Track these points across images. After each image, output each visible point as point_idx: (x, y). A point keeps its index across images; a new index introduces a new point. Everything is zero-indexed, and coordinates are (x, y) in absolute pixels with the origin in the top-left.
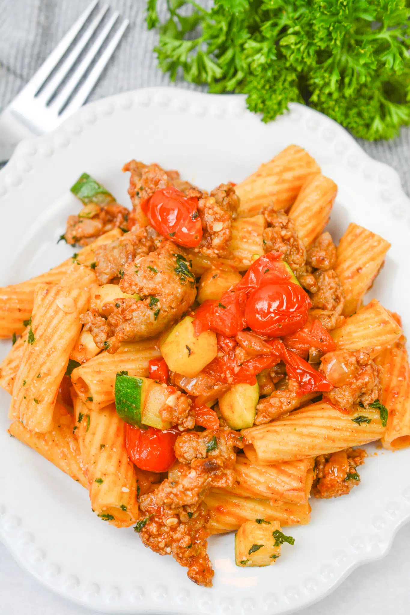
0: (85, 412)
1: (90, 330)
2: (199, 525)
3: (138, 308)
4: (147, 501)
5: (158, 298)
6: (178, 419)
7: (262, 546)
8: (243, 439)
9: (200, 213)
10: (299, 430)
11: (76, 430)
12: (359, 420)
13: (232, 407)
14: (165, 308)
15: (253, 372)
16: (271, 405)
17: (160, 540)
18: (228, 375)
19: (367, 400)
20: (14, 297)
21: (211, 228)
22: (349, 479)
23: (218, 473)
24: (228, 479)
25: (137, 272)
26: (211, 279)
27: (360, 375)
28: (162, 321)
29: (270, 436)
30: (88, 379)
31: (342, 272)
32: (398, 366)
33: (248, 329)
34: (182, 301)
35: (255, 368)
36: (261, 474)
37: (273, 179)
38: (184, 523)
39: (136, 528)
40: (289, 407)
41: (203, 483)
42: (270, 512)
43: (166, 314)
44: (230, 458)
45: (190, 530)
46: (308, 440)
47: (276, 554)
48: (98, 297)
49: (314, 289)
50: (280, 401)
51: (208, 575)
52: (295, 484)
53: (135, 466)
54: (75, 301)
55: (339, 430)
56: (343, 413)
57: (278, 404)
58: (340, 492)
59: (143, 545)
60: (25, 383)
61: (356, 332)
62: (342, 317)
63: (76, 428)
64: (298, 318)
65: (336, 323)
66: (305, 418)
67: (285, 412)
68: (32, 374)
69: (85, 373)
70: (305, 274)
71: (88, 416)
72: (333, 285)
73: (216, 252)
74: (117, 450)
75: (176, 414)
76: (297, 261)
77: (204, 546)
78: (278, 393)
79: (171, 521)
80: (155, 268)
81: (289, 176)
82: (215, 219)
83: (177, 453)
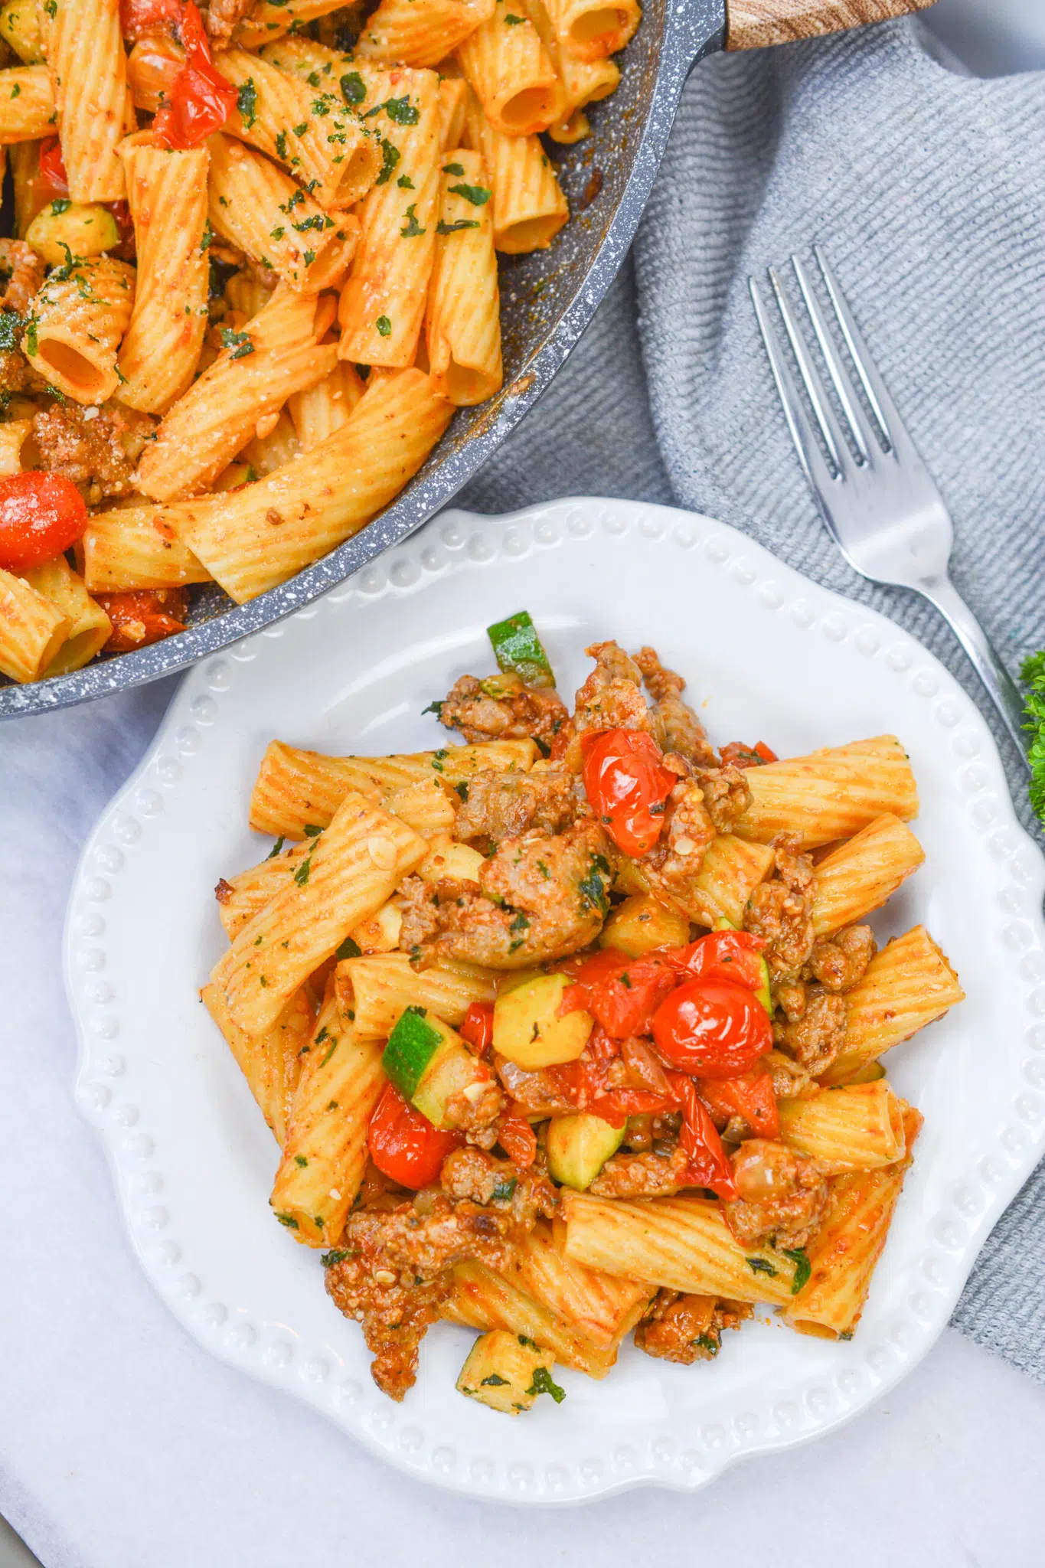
0: (333, 1030)
1: (405, 912)
2: (424, 1300)
3: (492, 922)
4: (362, 1225)
5: (530, 920)
6: (471, 1125)
7: (507, 1383)
8: (559, 1204)
9: (669, 805)
10: (652, 1235)
11: (306, 1055)
12: (758, 1265)
13: (565, 1144)
14: (534, 941)
15: (624, 1110)
16: (627, 1177)
17: (354, 1294)
18: (583, 1095)
19: (786, 1241)
20: (310, 778)
21: (673, 842)
22: (700, 1344)
23: (492, 1241)
24: (502, 1257)
25: (517, 861)
26: (636, 919)
27: (792, 1200)
28: (518, 958)
29: (601, 1224)
30: (361, 990)
31: (856, 1004)
32: (872, 1203)
33: (648, 1038)
34: (568, 940)
35: (630, 1106)
36: (560, 1271)
37: (827, 788)
38: (402, 1287)
39: (325, 1258)
40: (656, 1191)
41: (461, 1246)
42: (549, 1334)
43: (529, 951)
44: (523, 1224)
45: (408, 1301)
46: (659, 1261)
47: (524, 1405)
48: (440, 860)
49: (794, 1017)
50: (646, 1175)
51: (403, 1381)
52: (604, 1316)
53: (370, 1157)
54: (400, 852)
55: (717, 1264)
56: (738, 1241)
57: (640, 1178)
58: (675, 1357)
59: (323, 1290)
60: (259, 942)
61: (825, 1121)
62: (816, 1086)
63: (306, 1050)
64: (736, 1064)
65: (800, 1093)
66: (673, 1219)
67: (645, 1196)
68: (276, 936)
69: (362, 977)
70: (793, 983)
71: (334, 1041)
72: (831, 1024)
73: (665, 882)
74: (353, 1121)
75: (472, 1116)
76: (789, 958)
77: (420, 1334)
78: (649, 1159)
79: (385, 1275)
80: (550, 868)
81: (857, 793)
82: (686, 832)
83: (445, 1173)
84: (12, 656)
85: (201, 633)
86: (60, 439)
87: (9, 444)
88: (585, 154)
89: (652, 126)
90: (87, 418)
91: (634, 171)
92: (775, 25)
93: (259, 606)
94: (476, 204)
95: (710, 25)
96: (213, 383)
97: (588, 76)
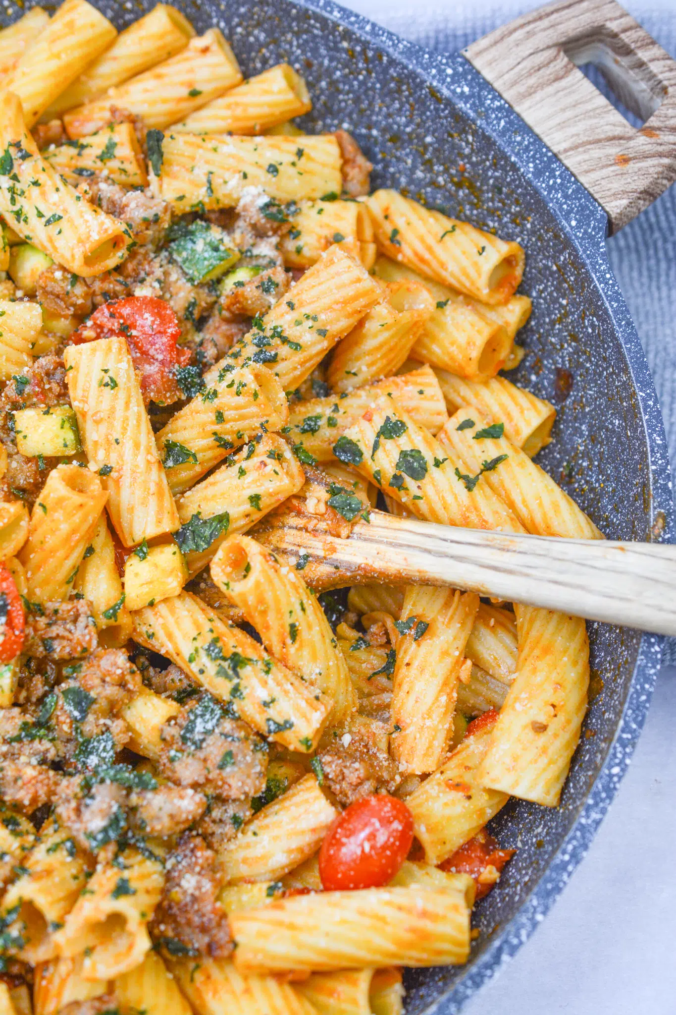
84: (446, 946)
85: (574, 838)
86: (345, 771)
87: (316, 798)
88: (532, 368)
89: (612, 306)
90: (346, 745)
91: (622, 341)
92: (639, 198)
93: (599, 793)
94: (498, 437)
95: (599, 221)
96: (416, 664)
97: (512, 311)
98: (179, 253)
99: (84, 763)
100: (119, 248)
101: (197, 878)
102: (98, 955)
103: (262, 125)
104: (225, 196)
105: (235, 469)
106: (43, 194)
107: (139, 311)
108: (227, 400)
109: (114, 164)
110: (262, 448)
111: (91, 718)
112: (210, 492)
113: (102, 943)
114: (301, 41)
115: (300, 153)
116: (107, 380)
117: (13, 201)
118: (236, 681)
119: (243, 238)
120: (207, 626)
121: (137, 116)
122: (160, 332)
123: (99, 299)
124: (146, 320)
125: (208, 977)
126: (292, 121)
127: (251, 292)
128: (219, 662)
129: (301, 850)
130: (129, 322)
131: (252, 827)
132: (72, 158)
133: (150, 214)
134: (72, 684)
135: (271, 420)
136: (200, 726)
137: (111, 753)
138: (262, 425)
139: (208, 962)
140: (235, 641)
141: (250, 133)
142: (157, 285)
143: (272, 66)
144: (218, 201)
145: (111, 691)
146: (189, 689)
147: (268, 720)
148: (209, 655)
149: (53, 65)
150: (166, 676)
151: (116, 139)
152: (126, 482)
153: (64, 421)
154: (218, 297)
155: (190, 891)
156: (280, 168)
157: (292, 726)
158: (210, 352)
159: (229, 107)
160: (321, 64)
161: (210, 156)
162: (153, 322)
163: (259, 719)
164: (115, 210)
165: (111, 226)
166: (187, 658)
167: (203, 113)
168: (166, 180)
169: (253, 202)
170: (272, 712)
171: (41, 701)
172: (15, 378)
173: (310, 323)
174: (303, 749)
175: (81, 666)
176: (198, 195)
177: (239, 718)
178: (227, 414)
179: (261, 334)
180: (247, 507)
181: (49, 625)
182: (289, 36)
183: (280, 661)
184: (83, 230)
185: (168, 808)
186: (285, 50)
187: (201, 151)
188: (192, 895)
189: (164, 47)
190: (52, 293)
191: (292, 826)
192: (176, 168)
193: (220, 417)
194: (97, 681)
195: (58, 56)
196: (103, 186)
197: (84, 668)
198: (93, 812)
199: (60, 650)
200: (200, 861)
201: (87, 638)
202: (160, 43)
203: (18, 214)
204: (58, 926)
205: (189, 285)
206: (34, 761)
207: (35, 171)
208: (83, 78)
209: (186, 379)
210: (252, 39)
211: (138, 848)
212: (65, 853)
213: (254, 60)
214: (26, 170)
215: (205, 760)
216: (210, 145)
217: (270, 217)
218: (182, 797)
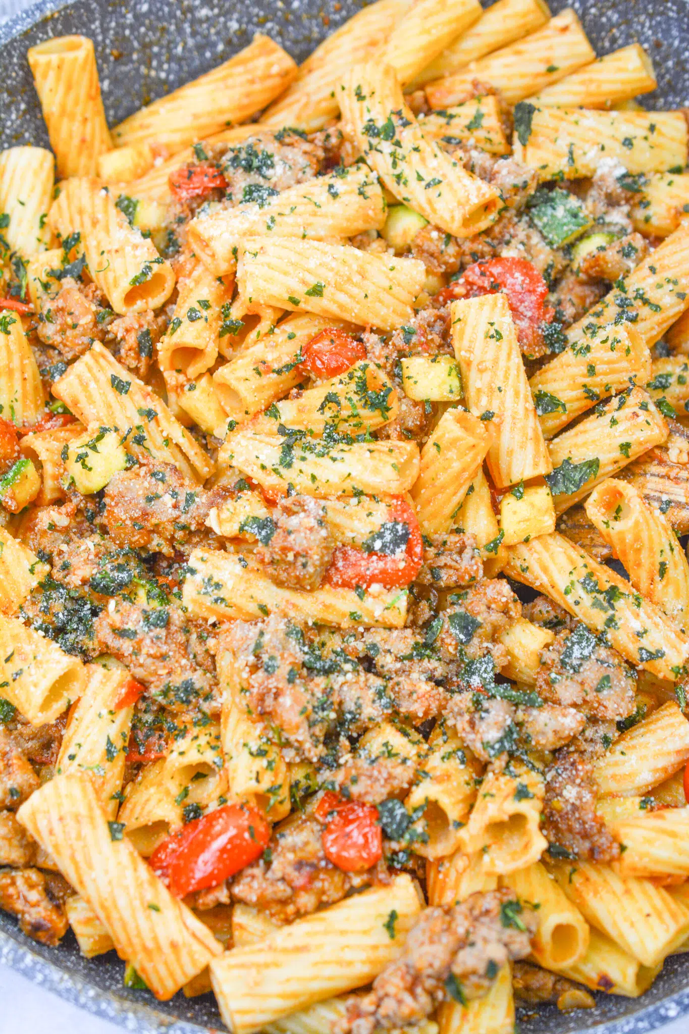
98: (540, 218)
99: (468, 682)
100: (491, 212)
101: (577, 789)
102: (494, 852)
103: (612, 101)
104: (583, 166)
105: (607, 419)
106: (423, 160)
107: (510, 271)
108: (599, 354)
109: (481, 134)
110: (633, 400)
111: (475, 641)
112: (580, 439)
113: (495, 843)
114: (654, 23)
115: (652, 128)
116: (492, 332)
117: (395, 164)
118: (611, 612)
119: (595, 207)
120: (580, 562)
121: (497, 89)
122: (529, 291)
123: (468, 258)
124: (518, 279)
125: (587, 879)
126: (635, 99)
127: (612, 255)
128: (595, 594)
129: (665, 770)
130: (499, 281)
131: (619, 748)
132: (441, 127)
133: (519, 181)
134: (458, 609)
135: (638, 374)
136: (577, 652)
137: (491, 674)
138: (630, 379)
139: (584, 867)
140: (606, 577)
141: (602, 107)
142: (521, 247)
143: (621, 47)
144: (576, 171)
145: (496, 617)
146: (555, 620)
147: (641, 649)
148: (585, 588)
149: (424, 40)
150: (534, 607)
151: (484, 110)
152: (506, 428)
153: (451, 369)
154: (571, 260)
155: (571, 801)
156: (634, 142)
157: (663, 655)
158: (569, 311)
159: (583, 83)
160: (671, 45)
161: (572, 128)
162: (523, 281)
163: (632, 648)
164: (489, 176)
165: (488, 191)
166: (563, 590)
167: (558, 88)
168: (530, 150)
169: (610, 172)
170: (645, 642)
171: (427, 625)
172: (403, 328)
173: (671, 287)
174: (672, 677)
175: (467, 593)
176: (559, 165)
177: (611, 647)
178: (599, 368)
179: (623, 295)
180: (617, 454)
181: (438, 555)
182: (642, 18)
183: (646, 596)
184: (461, 194)
185: (553, 725)
186: (637, 31)
187: (564, 124)
188: (573, 804)
189: (524, 25)
190: (427, 252)
191: (659, 747)
192: (541, 139)
193: (592, 370)
194: (484, 608)
195: (428, 32)
196: (474, 154)
197: (470, 596)
198: (488, 724)
199: (446, 578)
200: (581, 774)
201: (475, 568)
202: (521, 21)
203: (398, 177)
204: (460, 825)
205: (548, 248)
206: (423, 677)
207: (415, 138)
208: (446, 53)
209: (552, 335)
210: (604, 20)
211: (522, 761)
212: (458, 761)
213: (603, 40)
214: (407, 136)
215: (582, 683)
216: (573, 117)
217: (626, 187)
218: (564, 716)
